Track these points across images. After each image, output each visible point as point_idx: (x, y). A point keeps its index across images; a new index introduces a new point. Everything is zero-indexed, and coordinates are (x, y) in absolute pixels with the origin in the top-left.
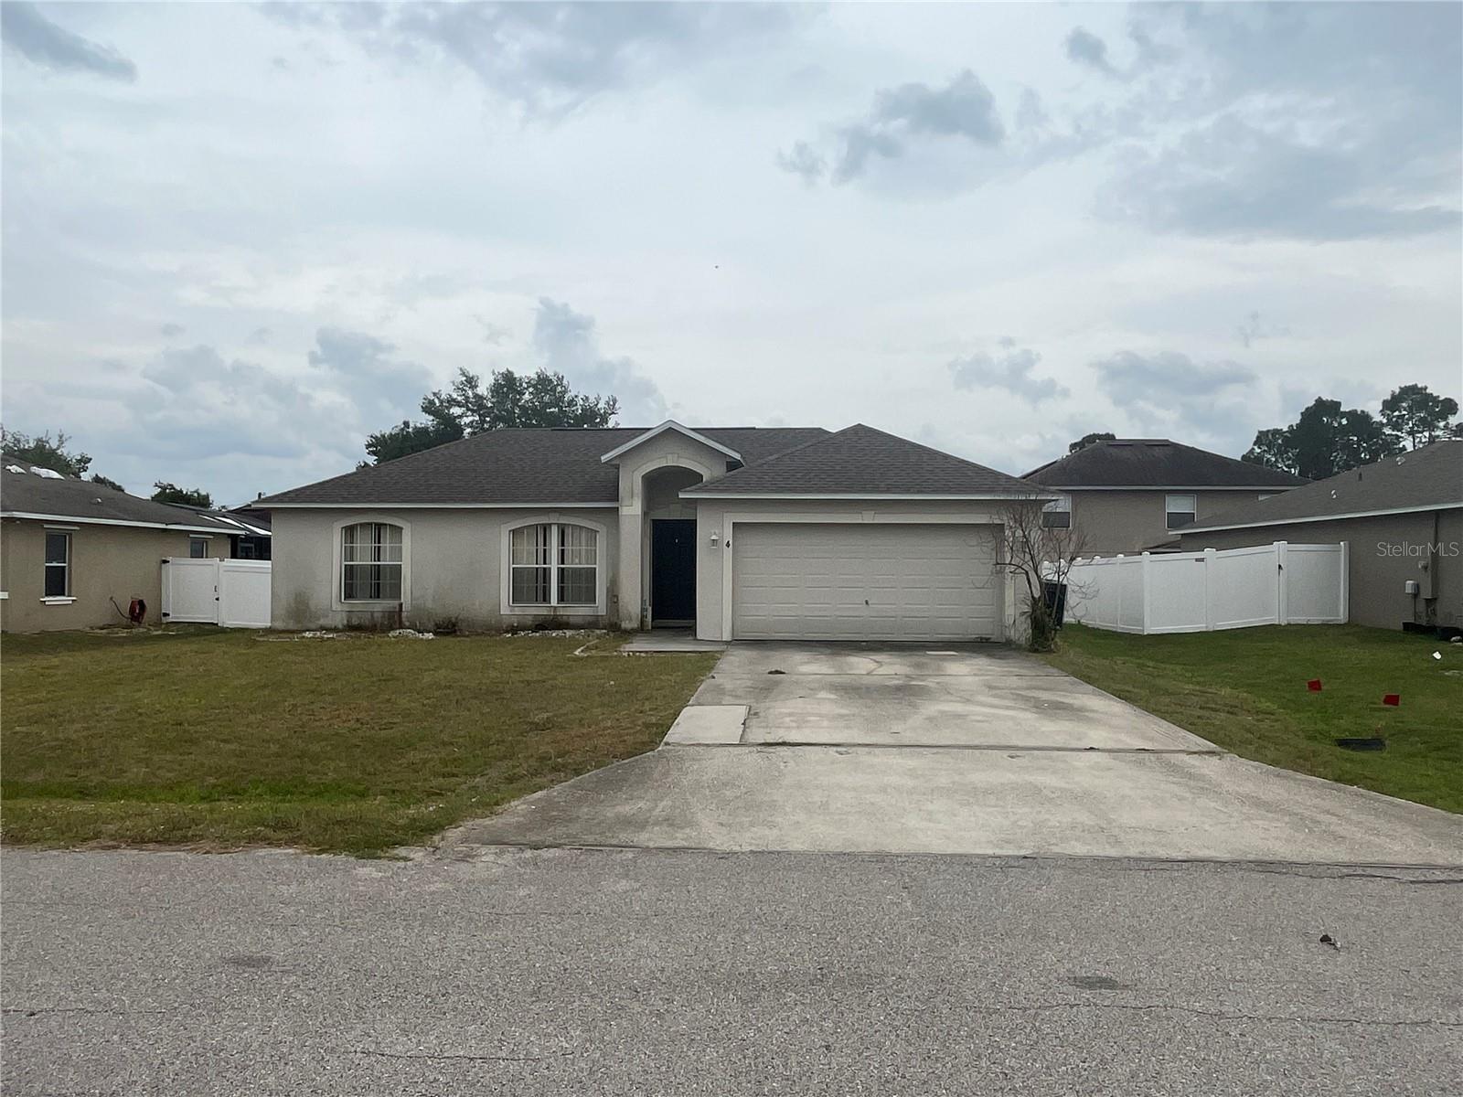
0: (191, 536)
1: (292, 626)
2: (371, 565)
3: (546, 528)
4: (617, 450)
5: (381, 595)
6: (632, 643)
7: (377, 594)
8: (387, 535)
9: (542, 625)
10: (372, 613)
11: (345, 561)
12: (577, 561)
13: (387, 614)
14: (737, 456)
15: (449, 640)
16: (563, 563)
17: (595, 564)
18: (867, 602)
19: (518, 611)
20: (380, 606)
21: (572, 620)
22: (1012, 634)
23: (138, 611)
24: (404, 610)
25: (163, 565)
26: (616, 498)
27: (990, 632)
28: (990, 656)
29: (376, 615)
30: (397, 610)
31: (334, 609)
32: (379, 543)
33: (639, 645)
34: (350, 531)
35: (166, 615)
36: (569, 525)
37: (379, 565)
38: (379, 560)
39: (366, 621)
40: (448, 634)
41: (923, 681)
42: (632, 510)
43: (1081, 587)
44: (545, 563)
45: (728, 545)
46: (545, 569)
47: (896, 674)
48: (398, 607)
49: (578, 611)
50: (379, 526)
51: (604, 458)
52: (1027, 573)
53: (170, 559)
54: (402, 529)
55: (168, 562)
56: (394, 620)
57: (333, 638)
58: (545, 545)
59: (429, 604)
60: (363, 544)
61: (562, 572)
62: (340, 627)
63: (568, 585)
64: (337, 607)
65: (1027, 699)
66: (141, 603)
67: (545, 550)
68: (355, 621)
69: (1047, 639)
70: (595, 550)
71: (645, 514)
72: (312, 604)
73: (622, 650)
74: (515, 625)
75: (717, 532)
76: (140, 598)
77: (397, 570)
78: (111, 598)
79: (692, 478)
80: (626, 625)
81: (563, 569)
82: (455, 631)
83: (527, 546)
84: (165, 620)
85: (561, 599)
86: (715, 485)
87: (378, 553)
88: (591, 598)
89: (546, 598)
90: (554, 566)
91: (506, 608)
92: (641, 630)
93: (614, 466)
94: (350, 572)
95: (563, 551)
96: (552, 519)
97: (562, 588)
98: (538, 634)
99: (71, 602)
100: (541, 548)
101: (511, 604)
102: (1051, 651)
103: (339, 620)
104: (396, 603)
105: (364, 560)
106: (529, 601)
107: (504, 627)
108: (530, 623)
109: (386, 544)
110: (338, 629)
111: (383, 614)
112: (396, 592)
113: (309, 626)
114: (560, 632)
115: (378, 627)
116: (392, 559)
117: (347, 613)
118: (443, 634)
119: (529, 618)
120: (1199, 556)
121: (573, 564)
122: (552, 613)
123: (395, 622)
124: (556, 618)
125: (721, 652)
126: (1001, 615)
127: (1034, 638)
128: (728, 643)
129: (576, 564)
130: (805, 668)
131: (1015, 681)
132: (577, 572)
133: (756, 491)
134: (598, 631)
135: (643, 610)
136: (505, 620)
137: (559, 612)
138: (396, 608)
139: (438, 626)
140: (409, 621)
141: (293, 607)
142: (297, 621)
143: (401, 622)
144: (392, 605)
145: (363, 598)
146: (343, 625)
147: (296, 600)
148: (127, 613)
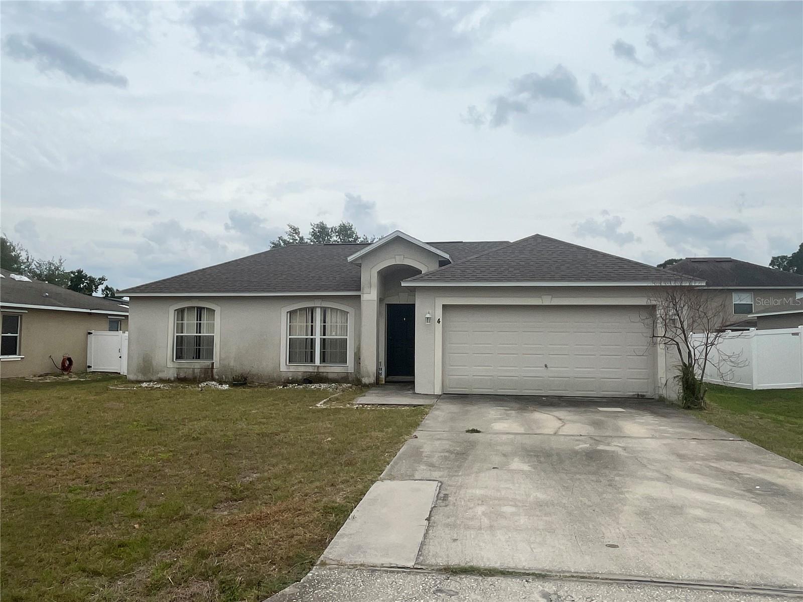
0: (109, 317)
1: (140, 378)
2: (194, 336)
3: (312, 310)
4: (359, 253)
5: (201, 357)
6: (364, 396)
7: (198, 356)
8: (205, 315)
9: (309, 379)
10: (194, 369)
11: (177, 333)
12: (334, 333)
13: (203, 370)
14: (447, 256)
15: (240, 390)
16: (324, 335)
17: (347, 336)
18: (546, 366)
19: (293, 369)
20: (197, 365)
21: (330, 376)
22: (663, 392)
23: (67, 365)
24: (215, 367)
25: (89, 335)
26: (358, 288)
27: (646, 390)
28: (654, 413)
29: (196, 371)
30: (211, 367)
31: (168, 366)
32: (200, 320)
33: (371, 399)
34: (181, 312)
35: (89, 367)
36: (328, 308)
37: (200, 336)
38: (200, 333)
39: (189, 374)
40: (241, 385)
41: (609, 444)
42: (370, 296)
43: (729, 357)
44: (312, 335)
45: (439, 322)
46: (312, 339)
47: (581, 435)
48: (211, 365)
49: (334, 369)
50: (200, 310)
51: (350, 259)
52: (677, 344)
53: (92, 331)
54: (214, 311)
55: (92, 333)
56: (208, 374)
57: (159, 388)
58: (312, 322)
59: (232, 364)
60: (190, 321)
61: (323, 342)
62: (172, 379)
63: (328, 350)
64: (170, 364)
66: (70, 359)
67: (312, 326)
68: (182, 375)
69: (697, 398)
70: (347, 325)
71: (381, 300)
72: (154, 363)
73: (354, 403)
74: (290, 378)
75: (431, 312)
76: (69, 357)
77: (211, 340)
78: (50, 357)
79: (413, 272)
80: (365, 380)
81: (324, 339)
82: (246, 383)
83: (300, 322)
84: (89, 370)
85: (323, 359)
86: (430, 276)
87: (199, 328)
88: (344, 361)
89: (312, 360)
90: (318, 337)
91: (285, 368)
92: (377, 384)
93: (357, 264)
94: (180, 341)
95: (324, 326)
96: (317, 304)
97: (324, 352)
98: (301, 387)
99: (20, 359)
100: (310, 324)
101: (288, 364)
102: (701, 409)
103: (171, 374)
105: (190, 332)
106: (300, 362)
107: (283, 380)
108: (300, 377)
109: (204, 322)
110: (171, 380)
111: (201, 370)
112: (210, 355)
113: (152, 378)
114: (317, 386)
115: (197, 380)
116: (208, 332)
117: (177, 369)
118: (235, 385)
119: (300, 374)
120: (794, 330)
121: (331, 336)
122: (316, 371)
123: (209, 376)
124: (319, 374)
125: (432, 406)
126: (655, 373)
127: (685, 398)
128: (438, 397)
129: (334, 336)
130: (499, 426)
131: (702, 449)
132: (334, 342)
133: (460, 281)
134: (345, 385)
135: (378, 369)
136: (283, 375)
137: (321, 370)
138: (209, 366)
139: (234, 380)
140: (218, 375)
141: (142, 364)
142: (144, 374)
143: (212, 376)
144: (206, 364)
145: (187, 359)
146: (174, 377)
147: (144, 360)
148: (60, 366)
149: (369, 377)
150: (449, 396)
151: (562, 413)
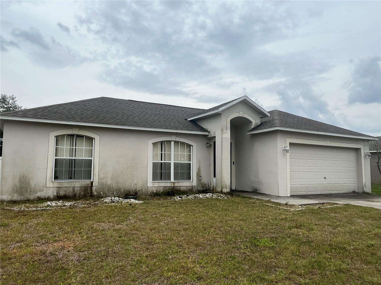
2: (70, 159)
3: (169, 143)
10: (74, 188)
11: (56, 156)
12: (183, 159)
13: (83, 189)
16: (176, 160)
17: (190, 161)
18: (325, 178)
19: (156, 185)
20: (77, 184)
24: (93, 185)
27: (356, 189)
29: (76, 189)
30: (90, 185)
31: (48, 186)
39: (70, 192)
44: (168, 160)
46: (168, 163)
48: (90, 184)
49: (184, 184)
59: (109, 182)
60: (67, 146)
61: (176, 165)
62: (52, 197)
63: (179, 171)
64: (50, 184)
67: (168, 154)
68: (62, 193)
70: (190, 154)
72: (32, 184)
74: (155, 192)
77: (88, 163)
81: (176, 163)
83: (160, 151)
85: (176, 178)
88: (189, 178)
89: (168, 178)
90: (172, 162)
91: (150, 183)
97: (176, 172)
100: (166, 152)
103: (51, 193)
104: (88, 182)
106: (160, 179)
107: (149, 193)
108: (162, 191)
110: (50, 198)
111: (81, 188)
112: (88, 175)
113: (29, 197)
115: (77, 196)
117: (57, 188)
119: (161, 188)
121: (181, 161)
122: (173, 186)
123: (88, 193)
124: (174, 188)
129: (182, 161)
132: (182, 165)
136: (150, 189)
137: (176, 185)
138: (89, 184)
140: (96, 192)
141: (18, 184)
142: (21, 194)
143: (92, 192)
144: (86, 183)
146: (54, 196)
147: (21, 181)
149: (226, 188)
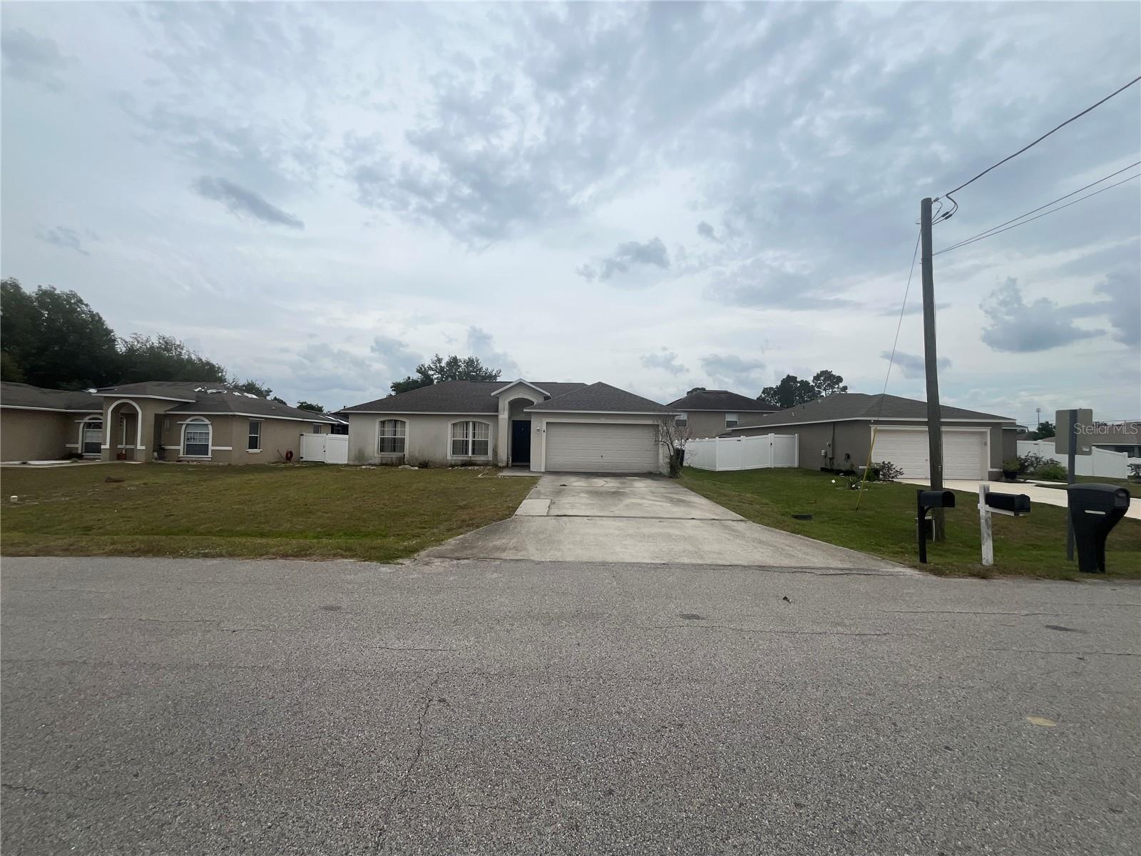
0: (314, 424)
1: (356, 463)
2: (392, 438)
3: (467, 423)
4: (499, 391)
5: (396, 451)
6: (503, 472)
7: (394, 450)
8: (399, 425)
9: (465, 464)
11: (381, 436)
12: (480, 437)
13: (398, 459)
14: (549, 395)
15: (425, 470)
16: (474, 438)
17: (488, 438)
18: (602, 456)
19: (454, 458)
20: (395, 455)
21: (478, 462)
22: (662, 470)
23: (289, 456)
24: (405, 457)
25: (301, 437)
26: (497, 410)
27: (653, 470)
28: (653, 479)
29: (393, 459)
30: (403, 457)
32: (395, 428)
33: (506, 473)
34: (383, 423)
35: (302, 458)
36: (477, 422)
37: (395, 438)
38: (395, 436)
39: (389, 462)
40: (424, 467)
41: (624, 489)
42: (504, 416)
43: (690, 451)
44: (466, 438)
45: (544, 432)
46: (466, 440)
47: (613, 487)
48: (403, 455)
49: (480, 458)
50: (396, 421)
51: (492, 394)
52: (668, 445)
54: (405, 422)
55: (303, 435)
56: (401, 461)
57: (374, 469)
58: (467, 430)
59: (417, 454)
60: (389, 428)
61: (474, 442)
62: (378, 464)
63: (476, 447)
64: (376, 455)
65: (667, 497)
66: (291, 452)
67: (466, 433)
68: (384, 462)
69: (676, 473)
70: (488, 433)
71: (509, 418)
72: (366, 454)
73: (498, 475)
74: (454, 464)
75: (539, 426)
77: (403, 440)
78: (278, 450)
79: (530, 403)
80: (500, 464)
82: (427, 466)
83: (459, 431)
84: (301, 460)
85: (473, 453)
86: (539, 406)
87: (395, 433)
88: (486, 453)
89: (467, 453)
90: (470, 439)
91: (450, 457)
92: (507, 467)
93: (497, 397)
94: (382, 440)
95: (474, 433)
96: (470, 419)
97: (474, 448)
98: (463, 468)
99: (260, 452)
100: (465, 431)
101: (452, 455)
102: (678, 477)
103: (377, 461)
104: (401, 454)
105: (389, 435)
106: (459, 454)
107: (448, 465)
108: (460, 463)
109: (399, 429)
112: (402, 449)
113: (364, 463)
114: (472, 467)
115: (395, 464)
116: (401, 435)
117: (381, 458)
118: (422, 467)
119: (459, 461)
120: (739, 438)
121: (478, 439)
122: (470, 459)
124: (471, 461)
125: (540, 476)
126: (658, 462)
127: (671, 472)
128: (543, 473)
129: (480, 439)
130: (575, 484)
131: (663, 490)
132: (480, 442)
133: (556, 409)
134: (488, 467)
135: (508, 458)
136: (449, 461)
137: (473, 459)
139: (420, 464)
140: (409, 461)
141: (357, 455)
142: (359, 461)
143: (405, 462)
145: (388, 452)
146: (381, 463)
147: (359, 452)
148: (284, 457)
149: (503, 462)
150: (548, 472)
151: (608, 479)
